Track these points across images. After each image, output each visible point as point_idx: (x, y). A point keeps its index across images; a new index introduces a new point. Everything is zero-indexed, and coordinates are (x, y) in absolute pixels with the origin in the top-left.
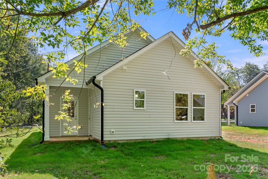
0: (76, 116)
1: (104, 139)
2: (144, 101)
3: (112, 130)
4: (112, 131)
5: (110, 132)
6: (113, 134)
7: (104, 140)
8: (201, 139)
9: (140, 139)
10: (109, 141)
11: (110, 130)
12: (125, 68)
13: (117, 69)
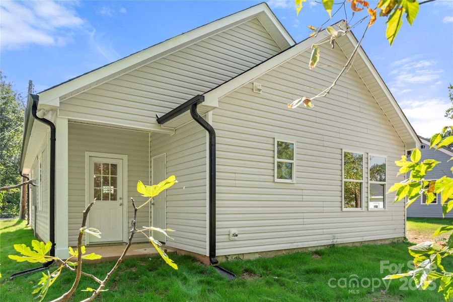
0: (121, 199)
1: (219, 252)
2: (291, 164)
3: (234, 231)
4: (233, 233)
5: (227, 236)
6: (236, 241)
7: (216, 255)
8: (379, 243)
9: (285, 250)
10: (226, 257)
11: (228, 230)
12: (257, 85)
13: (244, 87)
